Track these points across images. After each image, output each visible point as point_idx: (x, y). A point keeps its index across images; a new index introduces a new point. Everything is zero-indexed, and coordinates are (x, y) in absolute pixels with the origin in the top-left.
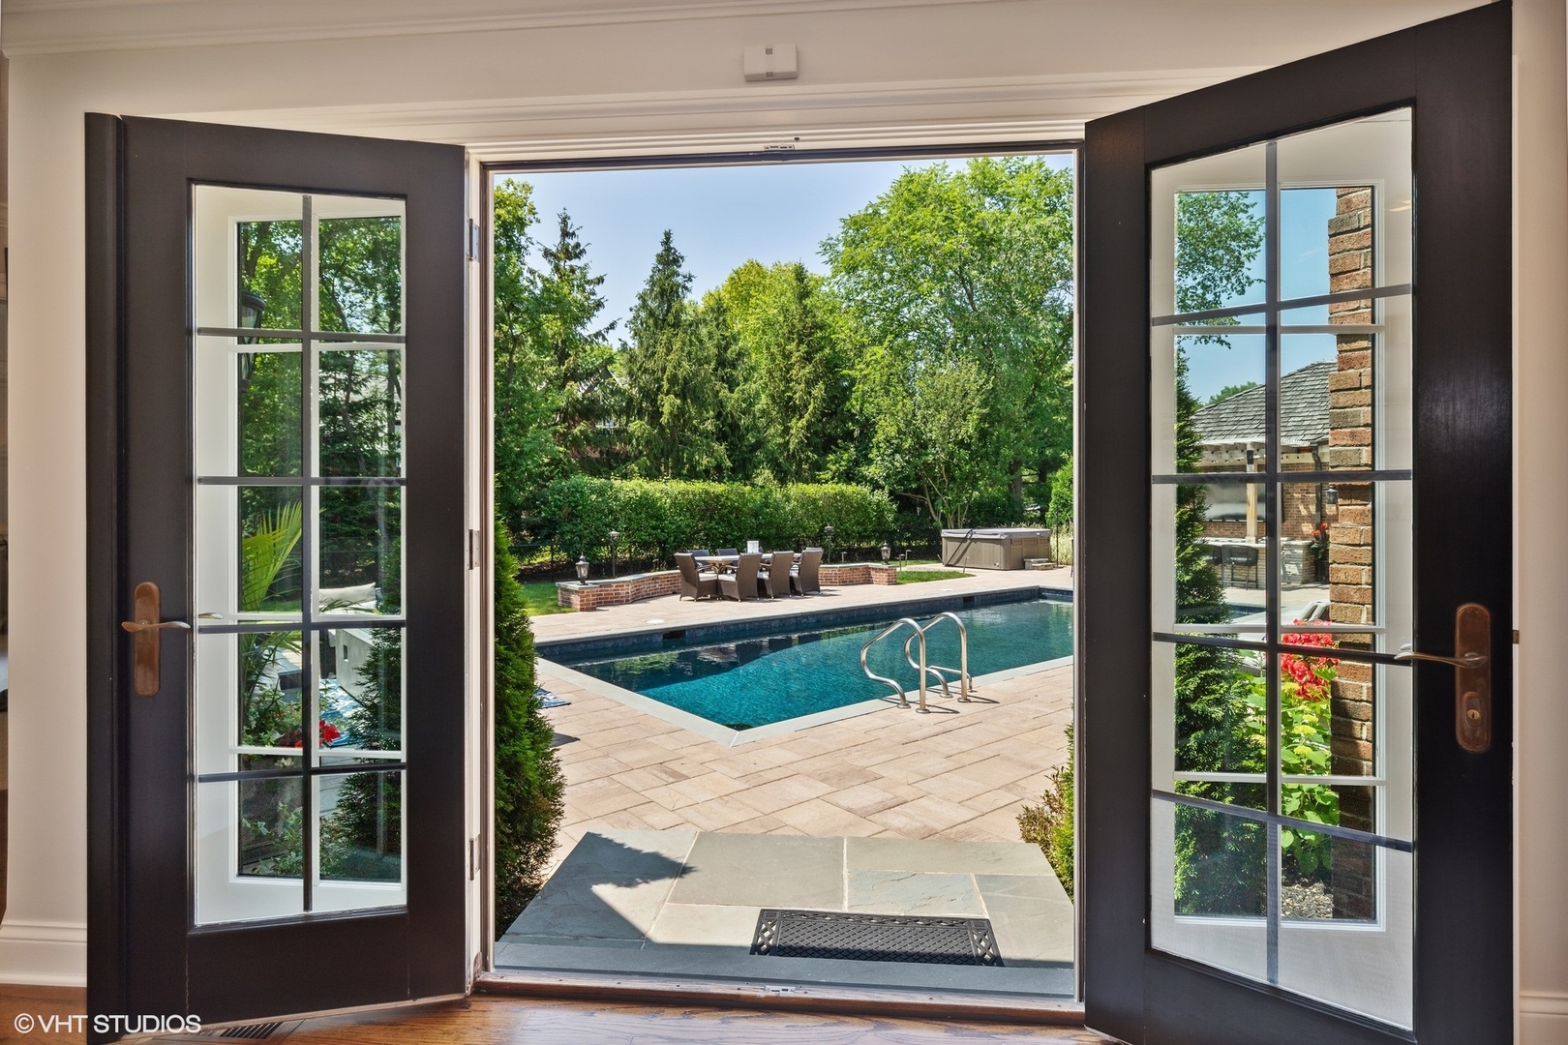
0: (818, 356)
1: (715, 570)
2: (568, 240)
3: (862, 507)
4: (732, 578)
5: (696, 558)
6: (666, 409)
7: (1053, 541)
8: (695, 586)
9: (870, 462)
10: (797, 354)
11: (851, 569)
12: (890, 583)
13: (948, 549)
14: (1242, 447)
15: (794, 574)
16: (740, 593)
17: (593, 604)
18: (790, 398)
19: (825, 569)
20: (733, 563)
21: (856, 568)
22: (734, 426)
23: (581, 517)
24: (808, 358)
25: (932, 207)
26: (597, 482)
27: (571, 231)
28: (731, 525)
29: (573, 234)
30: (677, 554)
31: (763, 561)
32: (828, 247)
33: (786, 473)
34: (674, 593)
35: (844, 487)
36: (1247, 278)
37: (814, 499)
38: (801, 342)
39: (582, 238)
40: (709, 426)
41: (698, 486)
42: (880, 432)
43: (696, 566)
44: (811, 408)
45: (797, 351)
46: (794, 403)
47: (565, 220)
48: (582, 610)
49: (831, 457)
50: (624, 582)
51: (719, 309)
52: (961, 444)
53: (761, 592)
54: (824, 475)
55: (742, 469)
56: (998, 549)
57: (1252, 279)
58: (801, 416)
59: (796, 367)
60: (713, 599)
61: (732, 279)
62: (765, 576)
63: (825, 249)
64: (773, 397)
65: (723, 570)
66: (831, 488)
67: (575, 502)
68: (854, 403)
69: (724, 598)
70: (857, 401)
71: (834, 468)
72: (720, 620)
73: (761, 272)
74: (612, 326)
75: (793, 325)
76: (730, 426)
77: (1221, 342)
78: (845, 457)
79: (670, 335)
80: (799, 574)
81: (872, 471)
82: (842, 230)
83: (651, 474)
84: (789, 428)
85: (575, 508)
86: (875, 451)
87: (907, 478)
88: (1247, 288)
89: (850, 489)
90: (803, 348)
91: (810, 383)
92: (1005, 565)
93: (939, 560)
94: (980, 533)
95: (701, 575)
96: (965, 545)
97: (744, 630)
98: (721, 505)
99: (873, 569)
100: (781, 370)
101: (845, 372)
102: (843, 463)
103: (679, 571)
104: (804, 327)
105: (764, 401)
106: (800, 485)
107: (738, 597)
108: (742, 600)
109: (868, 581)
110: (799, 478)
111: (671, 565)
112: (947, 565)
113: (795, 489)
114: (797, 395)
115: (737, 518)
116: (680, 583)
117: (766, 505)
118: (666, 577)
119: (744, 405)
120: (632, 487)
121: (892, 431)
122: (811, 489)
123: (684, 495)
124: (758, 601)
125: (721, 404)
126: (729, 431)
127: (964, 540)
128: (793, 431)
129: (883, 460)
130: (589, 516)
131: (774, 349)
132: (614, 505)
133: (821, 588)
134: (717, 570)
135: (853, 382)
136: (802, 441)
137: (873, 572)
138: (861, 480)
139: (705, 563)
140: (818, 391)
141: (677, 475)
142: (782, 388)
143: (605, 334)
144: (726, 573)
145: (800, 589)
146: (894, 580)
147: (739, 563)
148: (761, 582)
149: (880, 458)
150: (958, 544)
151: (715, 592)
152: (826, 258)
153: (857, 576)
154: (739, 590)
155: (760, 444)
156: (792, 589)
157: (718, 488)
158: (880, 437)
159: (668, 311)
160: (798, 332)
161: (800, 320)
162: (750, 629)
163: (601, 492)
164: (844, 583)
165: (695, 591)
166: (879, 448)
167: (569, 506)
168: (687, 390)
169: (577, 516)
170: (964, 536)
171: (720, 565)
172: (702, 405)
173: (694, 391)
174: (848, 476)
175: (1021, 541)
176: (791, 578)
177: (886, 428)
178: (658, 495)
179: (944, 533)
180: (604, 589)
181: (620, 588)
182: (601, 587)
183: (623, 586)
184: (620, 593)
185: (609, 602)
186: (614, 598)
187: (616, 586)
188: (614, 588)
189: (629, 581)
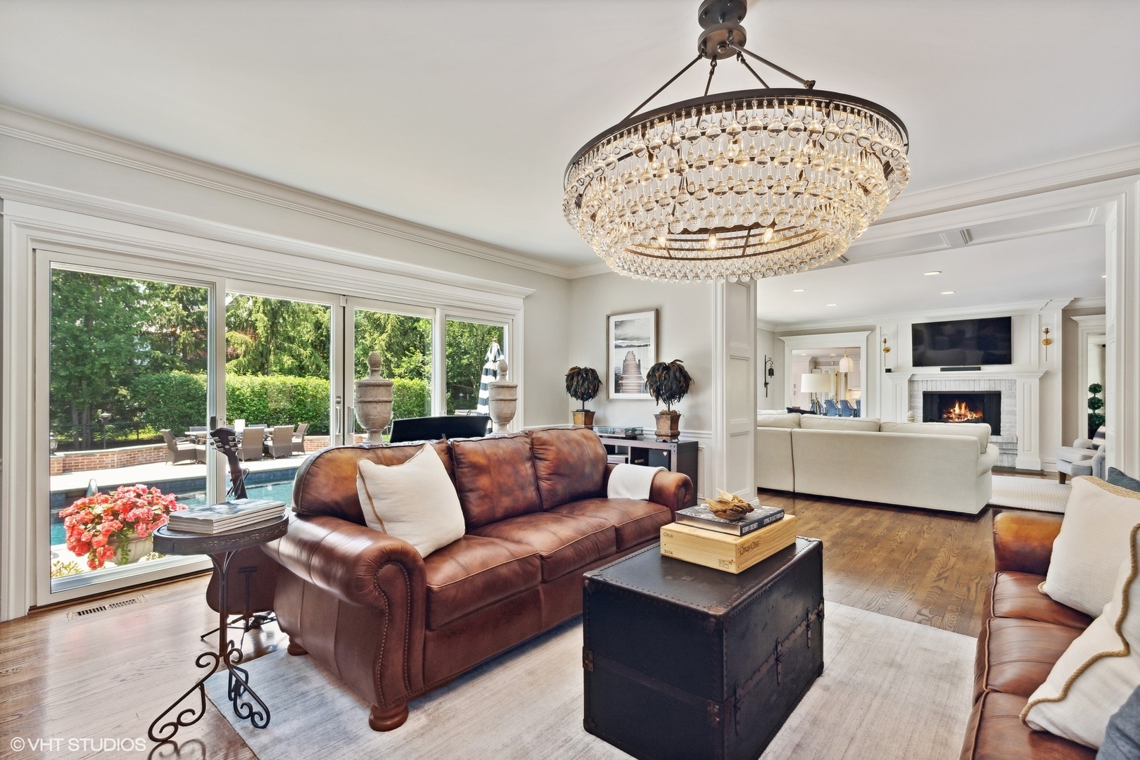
15: (270, 443)
44: (389, 326)
50: (108, 452)
58: (383, 332)
78: (414, 359)
80: (273, 443)
84: (374, 339)
95: (179, 445)
102: (413, 363)
103: (166, 444)
128: (376, 342)
136: (383, 349)
145: (273, 454)
148: (266, 448)
180: (85, 457)
181: (104, 457)
182: (82, 456)
183: (108, 455)
184: (104, 461)
185: (92, 468)
186: (98, 464)
187: (98, 455)
188: (98, 457)
189: (115, 452)
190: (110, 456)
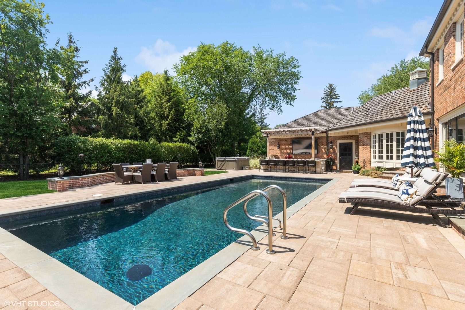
0: (172, 100)
1: (132, 171)
2: (72, 44)
3: (187, 150)
4: (140, 174)
5: (123, 166)
6: (114, 113)
7: (250, 161)
8: (122, 178)
9: (190, 136)
10: (165, 99)
11: (188, 170)
12: (202, 175)
13: (218, 164)
14: (310, 130)
15: (167, 172)
16: (143, 180)
17: (66, 188)
18: (163, 114)
19: (178, 171)
20: (140, 168)
21: (189, 170)
22: (142, 122)
23: (74, 152)
24: (169, 101)
25: (211, 55)
26: (82, 138)
27: (73, 41)
28: (140, 156)
29: (74, 42)
30: (114, 164)
31: (153, 167)
32: (175, 67)
33: (161, 139)
34: (113, 181)
35: (182, 144)
36: (296, 89)
37: (172, 148)
38: (166, 95)
39: (78, 45)
40: (132, 121)
41: (127, 141)
42: (194, 126)
43: (123, 169)
44: (170, 117)
45: (165, 98)
46: (164, 115)
47: (70, 37)
48: (59, 191)
49: (178, 133)
50: (86, 177)
51: (136, 80)
52: (219, 131)
53: (153, 179)
54: (175, 139)
55: (145, 137)
56: (235, 164)
57: (297, 89)
58: (166, 120)
59: (165, 103)
60: (131, 183)
61: (142, 76)
62: (154, 173)
63: (174, 67)
64: (156, 113)
65: (135, 171)
66: (177, 144)
67: (70, 146)
68: (185, 117)
69: (136, 183)
70: (186, 116)
71: (179, 137)
72: (132, 193)
73: (151, 75)
74: (92, 80)
75: (164, 89)
76: (140, 121)
77: (291, 105)
78: (183, 134)
79: (116, 85)
80: (168, 172)
81: (192, 139)
82: (180, 61)
83: (107, 137)
84: (162, 124)
85: (72, 148)
86: (192, 132)
87: (203, 142)
88: (295, 91)
89: (184, 145)
90: (167, 97)
91: (170, 110)
92: (237, 169)
93: (215, 168)
94: (228, 158)
95: (125, 173)
96: (224, 163)
97: (145, 197)
98: (137, 149)
99: (196, 170)
100: (160, 104)
101: (182, 106)
102: (182, 136)
103: (115, 172)
104: (168, 90)
105: (153, 114)
106: (166, 142)
107: (141, 181)
108: (144, 183)
109: (194, 174)
110: (166, 140)
111: (112, 170)
112: (218, 169)
113: (165, 144)
114: (165, 113)
115: (143, 153)
116: (116, 177)
117: (154, 149)
118: (109, 175)
119: (146, 115)
120: (97, 141)
121: (199, 126)
122: (171, 144)
123: (121, 145)
124: (151, 184)
125: (136, 113)
126: (140, 123)
127: (223, 161)
128: (163, 125)
129: (195, 135)
130: (77, 151)
131: (157, 97)
132: (90, 148)
133: (177, 177)
134: (133, 171)
135: (185, 109)
136: (167, 129)
137: (196, 171)
138: (188, 141)
139: (127, 168)
140: (172, 112)
141: (118, 137)
142: (160, 110)
143: (89, 83)
144: (137, 172)
145: (169, 178)
146: (204, 174)
147: (142, 168)
148: (153, 175)
149: (194, 135)
150: (221, 162)
151: (132, 180)
152: (175, 70)
153: (190, 173)
154: (142, 179)
155: (151, 129)
156: (166, 178)
157: (136, 142)
158: (194, 127)
159: (115, 77)
160: (165, 92)
161: (166, 88)
162: (148, 196)
163: (84, 142)
164: (185, 175)
165: (122, 180)
166: (194, 131)
167: (68, 147)
168: (123, 106)
169: (72, 151)
170: (223, 159)
171: (134, 169)
172: (129, 113)
173: (126, 107)
174: (183, 140)
175: (242, 161)
176: (166, 174)
177: (197, 125)
178: (110, 144)
179: (217, 158)
180: (74, 180)
181: (83, 180)
182: (73, 179)
183: (85, 179)
184: (83, 182)
185: (77, 186)
186: (80, 184)
187: (81, 179)
188: (80, 180)
189: (89, 177)
190: (86, 179)
